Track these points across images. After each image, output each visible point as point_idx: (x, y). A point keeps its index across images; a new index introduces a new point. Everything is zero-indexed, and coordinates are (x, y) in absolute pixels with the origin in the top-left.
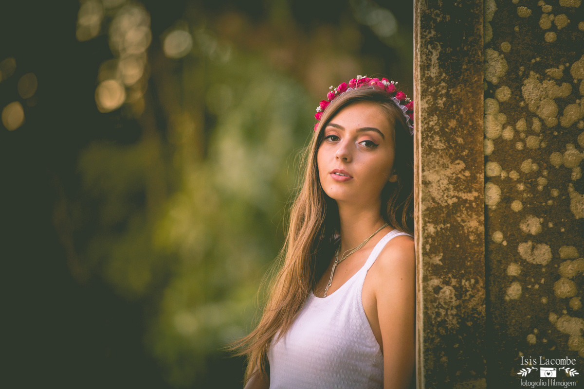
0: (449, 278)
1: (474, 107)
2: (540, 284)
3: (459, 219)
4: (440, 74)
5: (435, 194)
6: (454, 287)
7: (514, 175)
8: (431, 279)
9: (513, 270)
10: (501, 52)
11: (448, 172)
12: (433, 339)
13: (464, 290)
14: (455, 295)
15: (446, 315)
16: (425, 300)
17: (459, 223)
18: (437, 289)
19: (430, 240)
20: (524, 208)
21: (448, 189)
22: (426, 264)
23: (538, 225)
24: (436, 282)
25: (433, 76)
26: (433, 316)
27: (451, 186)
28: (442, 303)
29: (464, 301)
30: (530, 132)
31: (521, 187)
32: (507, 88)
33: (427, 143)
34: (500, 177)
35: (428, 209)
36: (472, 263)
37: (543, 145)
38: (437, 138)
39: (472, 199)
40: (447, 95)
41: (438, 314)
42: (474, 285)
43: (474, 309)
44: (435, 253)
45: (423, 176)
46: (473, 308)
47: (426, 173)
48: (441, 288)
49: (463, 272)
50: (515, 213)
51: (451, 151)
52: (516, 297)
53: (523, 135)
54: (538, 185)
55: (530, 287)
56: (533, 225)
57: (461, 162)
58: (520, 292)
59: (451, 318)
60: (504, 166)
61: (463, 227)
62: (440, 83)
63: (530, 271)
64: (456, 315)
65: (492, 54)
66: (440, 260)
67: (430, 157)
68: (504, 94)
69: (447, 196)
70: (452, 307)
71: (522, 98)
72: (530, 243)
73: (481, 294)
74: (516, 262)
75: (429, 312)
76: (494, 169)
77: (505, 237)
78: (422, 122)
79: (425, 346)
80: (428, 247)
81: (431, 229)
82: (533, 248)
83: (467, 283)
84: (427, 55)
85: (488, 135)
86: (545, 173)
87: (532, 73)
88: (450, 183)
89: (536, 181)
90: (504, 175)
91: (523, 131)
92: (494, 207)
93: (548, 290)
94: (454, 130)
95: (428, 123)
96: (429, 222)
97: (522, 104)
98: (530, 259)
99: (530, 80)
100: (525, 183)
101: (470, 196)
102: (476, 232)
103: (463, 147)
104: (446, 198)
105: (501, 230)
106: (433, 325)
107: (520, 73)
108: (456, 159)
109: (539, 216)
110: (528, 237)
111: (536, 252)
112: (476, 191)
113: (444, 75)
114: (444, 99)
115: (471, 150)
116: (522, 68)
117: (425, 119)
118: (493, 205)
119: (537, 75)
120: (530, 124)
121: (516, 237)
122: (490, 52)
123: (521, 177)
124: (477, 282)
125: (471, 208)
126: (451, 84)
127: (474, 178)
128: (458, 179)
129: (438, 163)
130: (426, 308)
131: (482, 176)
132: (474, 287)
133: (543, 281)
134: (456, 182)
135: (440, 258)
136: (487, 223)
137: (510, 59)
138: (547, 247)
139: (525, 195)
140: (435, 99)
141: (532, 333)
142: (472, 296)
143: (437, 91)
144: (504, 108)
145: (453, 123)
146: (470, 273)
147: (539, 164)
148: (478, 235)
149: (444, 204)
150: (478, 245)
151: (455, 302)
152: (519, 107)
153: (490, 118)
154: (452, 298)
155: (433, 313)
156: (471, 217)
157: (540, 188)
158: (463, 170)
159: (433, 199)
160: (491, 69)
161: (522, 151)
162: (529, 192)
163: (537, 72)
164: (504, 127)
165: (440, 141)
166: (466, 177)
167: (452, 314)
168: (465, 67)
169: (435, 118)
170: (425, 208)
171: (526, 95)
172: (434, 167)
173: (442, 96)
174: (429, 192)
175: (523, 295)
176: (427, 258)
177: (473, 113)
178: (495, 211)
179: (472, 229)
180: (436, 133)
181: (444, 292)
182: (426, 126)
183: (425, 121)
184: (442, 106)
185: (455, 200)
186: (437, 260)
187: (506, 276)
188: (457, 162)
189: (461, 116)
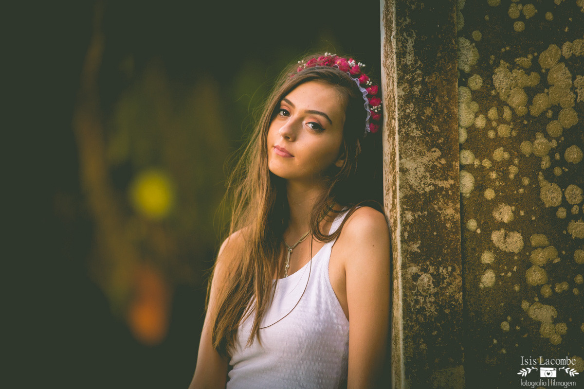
0: (427, 265)
1: (449, 95)
2: (512, 272)
3: (436, 207)
4: (416, 61)
5: (412, 181)
6: (432, 274)
7: (487, 164)
8: (410, 266)
9: (487, 258)
10: (472, 41)
11: (425, 160)
12: (412, 327)
13: (441, 277)
14: (433, 282)
15: (425, 302)
16: (404, 287)
17: (436, 211)
18: (416, 277)
19: (408, 227)
20: (497, 196)
21: (425, 177)
22: (404, 251)
23: (510, 213)
24: (414, 269)
25: (409, 63)
26: (412, 304)
27: (428, 174)
28: (421, 291)
29: (442, 289)
30: (501, 120)
31: (494, 175)
32: (478, 76)
33: (404, 130)
34: (473, 165)
35: (405, 197)
36: (449, 251)
37: (514, 134)
38: (414, 126)
39: (448, 186)
40: (423, 83)
41: (417, 302)
42: (451, 273)
43: (452, 297)
44: (413, 240)
45: (401, 164)
46: (450, 295)
47: (403, 161)
48: (420, 276)
49: (440, 259)
50: (488, 201)
51: (427, 139)
52: (490, 285)
53: (494, 124)
54: (509, 173)
55: (503, 274)
56: (505, 214)
57: (437, 150)
58: (494, 280)
59: (429, 305)
60: (477, 155)
61: (440, 214)
62: (416, 71)
63: (503, 258)
64: (434, 302)
65: (465, 42)
66: (418, 248)
67: (408, 144)
68: (476, 82)
69: (424, 184)
70: (430, 294)
71: (493, 87)
72: (503, 231)
73: (458, 281)
74: (489, 249)
75: (408, 299)
76: (467, 157)
77: (479, 226)
78: (399, 109)
79: (404, 333)
80: (406, 234)
81: (409, 216)
82: (506, 236)
83: (444, 271)
84: (403, 43)
85: (462, 124)
86: (516, 161)
87: (502, 62)
88: (427, 171)
89: (508, 169)
90: (477, 163)
91: (495, 120)
92: (468, 195)
93: (520, 278)
94: (430, 118)
95: (404, 111)
96: (407, 210)
97: (493, 92)
98: (502, 247)
99: (501, 68)
100: (497, 172)
101: (447, 184)
102: (452, 220)
103: (439, 135)
104: (423, 186)
105: (475, 218)
106: (412, 313)
107: (491, 62)
108: (433, 147)
109: (510, 205)
110: (501, 225)
111: (508, 240)
112: (452, 179)
113: (419, 62)
114: (420, 87)
115: (447, 138)
116: (493, 57)
117: (401, 106)
118: (467, 193)
119: (507, 64)
120: (501, 112)
121: (489, 225)
122: (462, 40)
123: (494, 166)
124: (454, 270)
125: (447, 196)
126: (427, 72)
127: (449, 166)
128: (434, 166)
129: (415, 151)
130: (405, 295)
131: (458, 164)
132: (451, 274)
133: (515, 268)
134: (432, 170)
135: (418, 245)
136: (462, 211)
137: (481, 47)
138: (519, 235)
139: (497, 183)
140: (411, 86)
141: (506, 320)
142: (449, 284)
143: (413, 79)
144: (476, 96)
145: (428, 111)
146: (447, 260)
147: (510, 153)
148: (455, 223)
149: (421, 192)
150: (454, 233)
151: (433, 290)
152: (490, 95)
153: (463, 106)
154: (430, 285)
155: (412, 301)
156: (448, 205)
157: (512, 176)
158: (440, 158)
159: (411, 187)
160: (463, 57)
161: (494, 140)
162: (500, 180)
163: (507, 61)
164: (476, 116)
165: (417, 128)
166: (443, 165)
167: (430, 302)
168: (439, 55)
169: (412, 105)
170: (403, 195)
171: (497, 84)
172: (411, 155)
173: (417, 83)
174: (407, 179)
175: (496, 283)
176: (405, 246)
177: (448, 102)
178: (469, 199)
179: (448, 217)
180: (413, 121)
181: (422, 280)
182: (402, 114)
183: (402, 108)
184: (418, 93)
185: (432, 187)
186: (415, 247)
187: (480, 263)
188: (433, 150)
189: (437, 104)
